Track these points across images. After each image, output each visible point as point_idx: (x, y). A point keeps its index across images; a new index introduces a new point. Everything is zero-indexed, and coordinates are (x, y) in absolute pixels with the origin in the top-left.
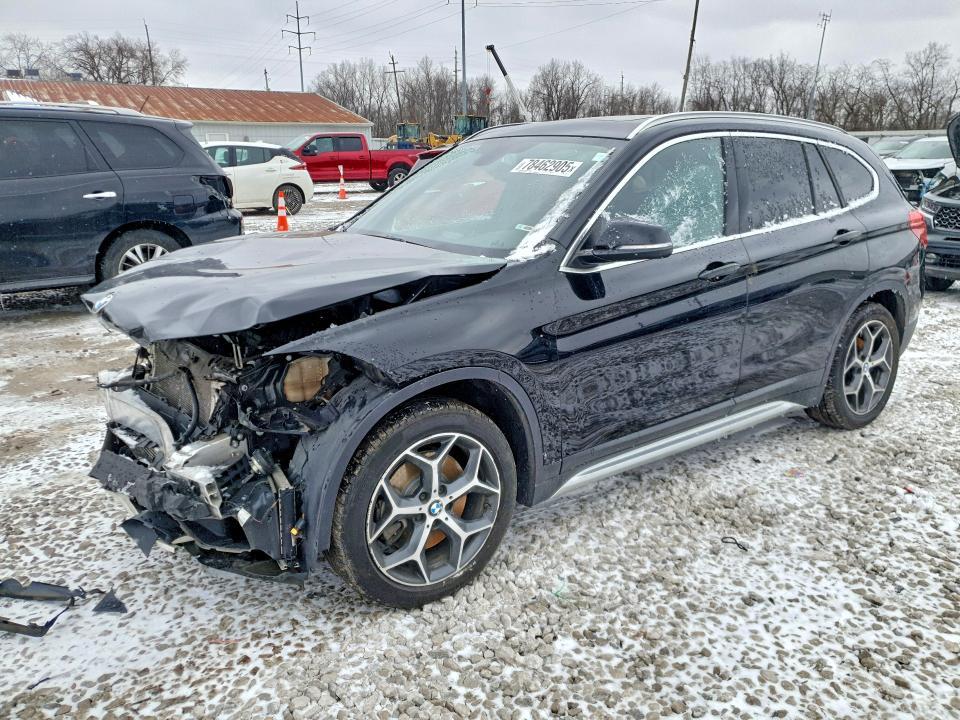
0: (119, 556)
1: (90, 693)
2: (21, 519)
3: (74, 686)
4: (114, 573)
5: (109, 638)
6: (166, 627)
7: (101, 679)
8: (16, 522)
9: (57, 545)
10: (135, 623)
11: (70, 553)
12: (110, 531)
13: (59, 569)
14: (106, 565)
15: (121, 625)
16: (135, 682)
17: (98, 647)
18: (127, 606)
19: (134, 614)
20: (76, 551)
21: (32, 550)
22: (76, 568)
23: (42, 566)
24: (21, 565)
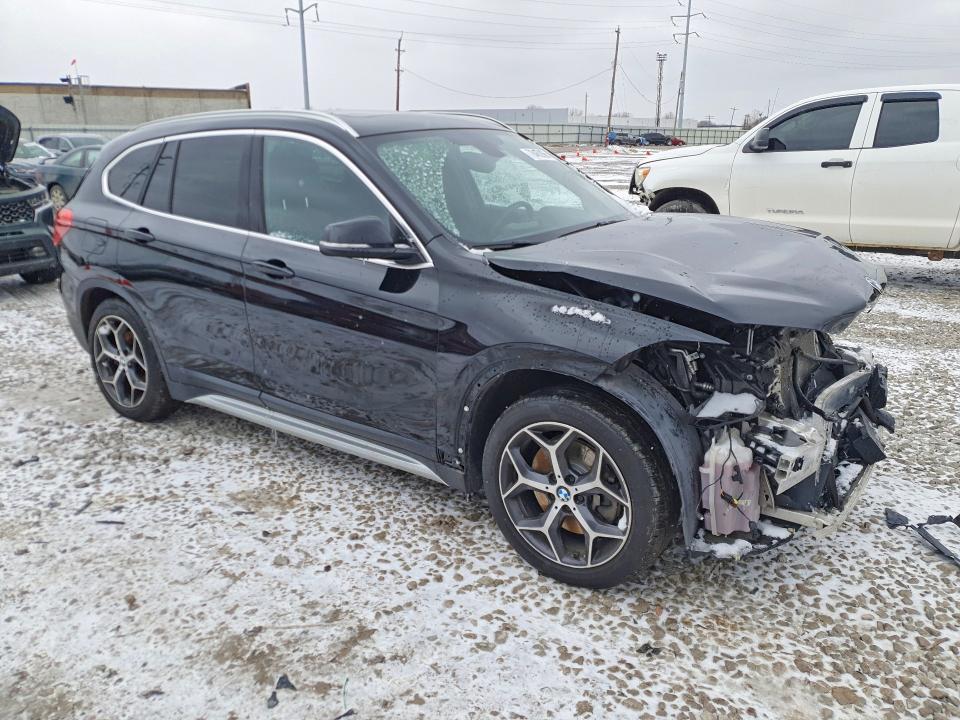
0: (852, 549)
1: (943, 487)
2: (909, 665)
3: (950, 495)
4: (870, 537)
5: (911, 502)
6: (873, 488)
7: (933, 489)
8: (916, 665)
9: (892, 595)
10: (889, 499)
11: (887, 579)
12: (834, 576)
13: (909, 570)
14: (869, 548)
15: (898, 502)
16: (915, 478)
17: (922, 502)
18: (883, 511)
19: (886, 504)
20: (881, 578)
21: (921, 609)
22: (894, 561)
23: (922, 583)
24: (941, 599)
